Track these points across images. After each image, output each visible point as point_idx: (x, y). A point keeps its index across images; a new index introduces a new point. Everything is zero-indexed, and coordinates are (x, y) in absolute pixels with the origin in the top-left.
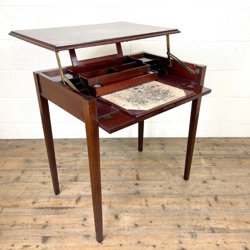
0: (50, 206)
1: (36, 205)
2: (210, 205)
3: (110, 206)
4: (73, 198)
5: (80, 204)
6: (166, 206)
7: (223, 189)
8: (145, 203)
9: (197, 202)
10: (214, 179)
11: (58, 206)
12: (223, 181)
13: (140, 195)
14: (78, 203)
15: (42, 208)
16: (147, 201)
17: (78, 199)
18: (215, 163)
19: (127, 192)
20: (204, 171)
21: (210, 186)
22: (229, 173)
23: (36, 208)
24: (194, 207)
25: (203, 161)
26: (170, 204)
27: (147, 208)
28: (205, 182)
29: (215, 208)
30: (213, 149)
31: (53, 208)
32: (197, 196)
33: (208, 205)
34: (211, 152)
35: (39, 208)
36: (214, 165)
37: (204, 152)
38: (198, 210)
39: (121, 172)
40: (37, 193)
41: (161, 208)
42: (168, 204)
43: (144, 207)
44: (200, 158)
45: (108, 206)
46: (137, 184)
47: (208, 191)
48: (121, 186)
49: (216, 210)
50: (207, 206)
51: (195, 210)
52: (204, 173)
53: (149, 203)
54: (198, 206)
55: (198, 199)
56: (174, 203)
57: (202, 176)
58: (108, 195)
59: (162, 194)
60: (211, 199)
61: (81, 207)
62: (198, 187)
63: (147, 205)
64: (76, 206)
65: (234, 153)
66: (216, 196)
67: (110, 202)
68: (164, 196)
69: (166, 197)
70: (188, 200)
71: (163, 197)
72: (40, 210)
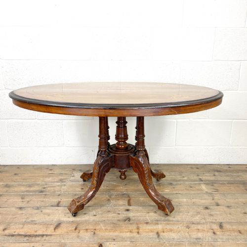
0: (23, 233)
1: (7, 232)
2: (214, 233)
3: (94, 233)
4: (51, 224)
5: (59, 231)
6: (161, 234)
7: (229, 216)
8: (136, 230)
9: (198, 229)
10: (218, 205)
11: (32, 233)
12: (228, 207)
13: (131, 222)
14: (56, 230)
15: (13, 236)
16: (138, 228)
17: (58, 226)
18: (218, 188)
19: (116, 219)
20: (206, 196)
21: (212, 213)
22: (235, 199)
23: (6, 235)
24: (194, 235)
25: (204, 187)
26: (166, 232)
27: (138, 236)
28: (207, 208)
29: (221, 237)
30: (214, 175)
31: (25, 236)
32: (198, 223)
33: (213, 234)
34: (212, 178)
35: (9, 236)
36: (217, 190)
37: (204, 178)
38: (200, 239)
39: (111, 197)
40: (11, 218)
41: (156, 236)
42: (163, 232)
43: (135, 234)
44: (200, 184)
45: (93, 233)
46: (128, 210)
47: (212, 218)
48: (109, 211)
49: (222, 239)
50: (210, 234)
51: (197, 239)
52: (205, 199)
53: (141, 231)
54: (200, 235)
55: (199, 227)
56: (171, 230)
57: (203, 201)
58: (93, 221)
59: (157, 221)
60: (216, 227)
61: (60, 235)
62: (199, 213)
63: (138, 233)
64: (54, 233)
65: (238, 179)
66: (221, 223)
67: (95, 229)
68: (159, 222)
69: (161, 224)
70: (188, 227)
71: (158, 224)
72: (10, 238)
